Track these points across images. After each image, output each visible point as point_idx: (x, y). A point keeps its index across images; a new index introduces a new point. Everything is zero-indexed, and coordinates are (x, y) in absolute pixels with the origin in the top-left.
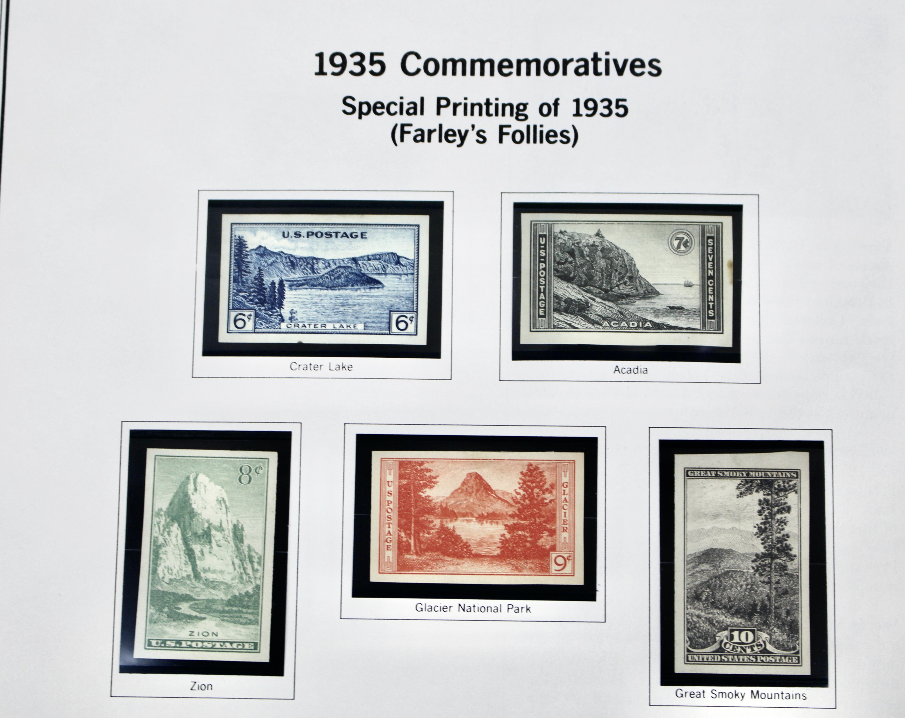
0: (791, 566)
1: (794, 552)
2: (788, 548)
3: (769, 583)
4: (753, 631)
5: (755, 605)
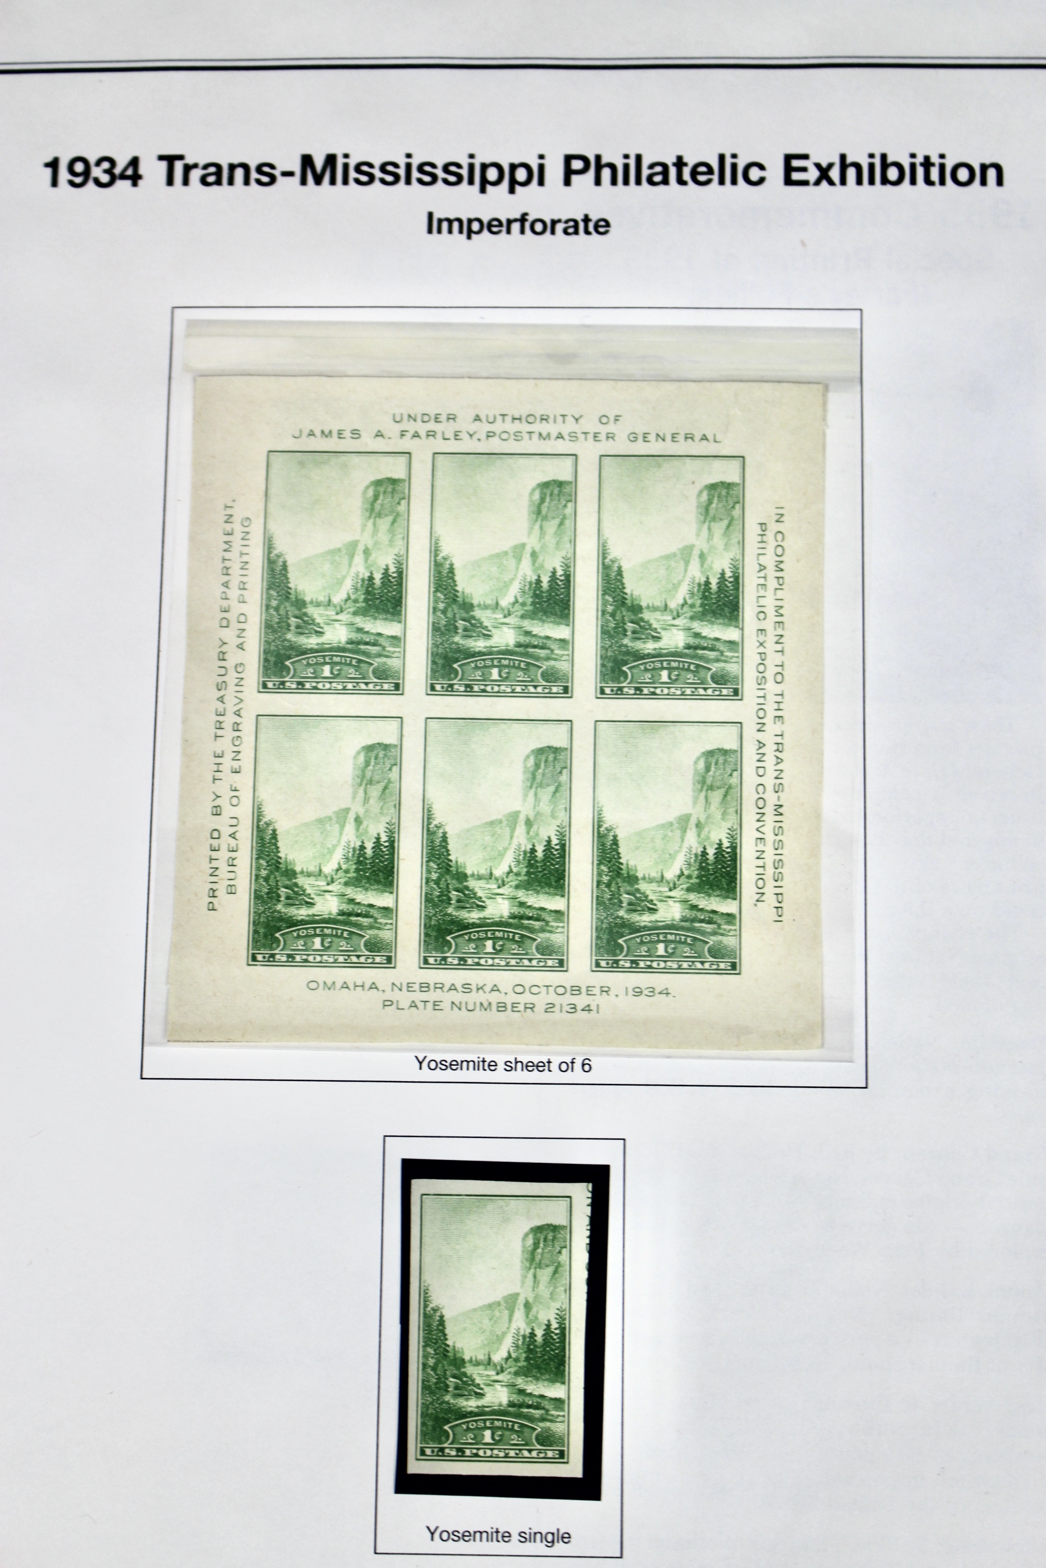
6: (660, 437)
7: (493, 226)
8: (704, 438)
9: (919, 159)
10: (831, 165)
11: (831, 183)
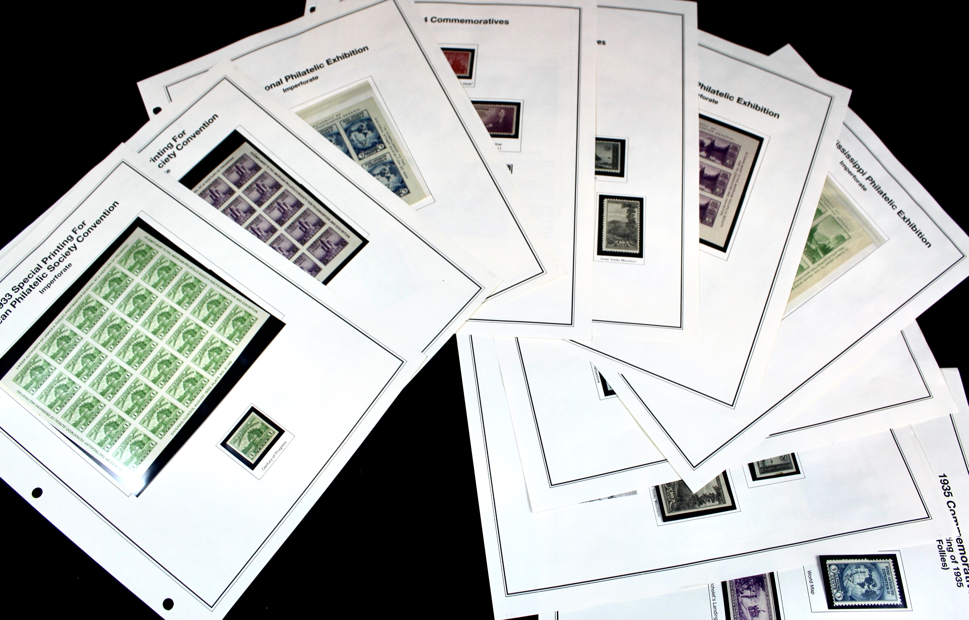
0: (697, 506)
1: (701, 506)
2: (702, 504)
3: (690, 500)
4: (674, 498)
5: (682, 497)
6: (842, 222)
7: (850, 172)
8: (848, 229)
9: (920, 231)
10: (906, 218)
11: (904, 220)
